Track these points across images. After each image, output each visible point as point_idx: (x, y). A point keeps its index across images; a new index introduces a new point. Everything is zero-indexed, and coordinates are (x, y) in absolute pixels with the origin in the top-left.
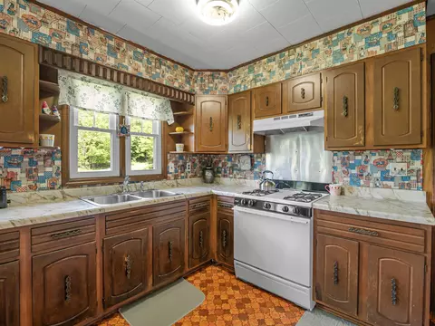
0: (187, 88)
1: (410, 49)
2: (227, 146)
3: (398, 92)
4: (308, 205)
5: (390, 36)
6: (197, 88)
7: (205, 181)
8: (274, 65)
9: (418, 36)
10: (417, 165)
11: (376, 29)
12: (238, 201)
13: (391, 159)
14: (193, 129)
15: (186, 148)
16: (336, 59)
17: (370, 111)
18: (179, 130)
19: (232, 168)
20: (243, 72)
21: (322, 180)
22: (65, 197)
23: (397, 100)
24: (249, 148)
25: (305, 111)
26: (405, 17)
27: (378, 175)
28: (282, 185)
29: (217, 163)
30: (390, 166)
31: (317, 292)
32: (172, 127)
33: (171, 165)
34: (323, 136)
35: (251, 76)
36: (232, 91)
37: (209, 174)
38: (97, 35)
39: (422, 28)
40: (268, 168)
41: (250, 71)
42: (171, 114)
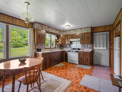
0: (60, 34)
1: (89, 32)
2: (65, 43)
3: (88, 37)
4: (78, 51)
5: (87, 30)
6: (61, 34)
7: (61, 49)
8: (73, 31)
9: (90, 31)
10: (91, 46)
11: (86, 29)
12: (68, 51)
13: (88, 45)
14: (60, 40)
15: (59, 43)
16: (81, 32)
17: (85, 39)
18: (58, 40)
19: (66, 47)
20: (68, 31)
21: (80, 48)
22: (45, 51)
23: (88, 38)
24: (69, 43)
25: (78, 38)
26: (89, 28)
27: (87, 47)
28: (74, 49)
29: (63, 46)
30: (88, 46)
31: (79, 62)
32: (57, 40)
33: (56, 46)
34: (80, 42)
35: (70, 32)
36: (66, 34)
37: (62, 48)
38: (50, 28)
39: (90, 30)
40: (72, 46)
41: (69, 32)
42: (57, 38)
